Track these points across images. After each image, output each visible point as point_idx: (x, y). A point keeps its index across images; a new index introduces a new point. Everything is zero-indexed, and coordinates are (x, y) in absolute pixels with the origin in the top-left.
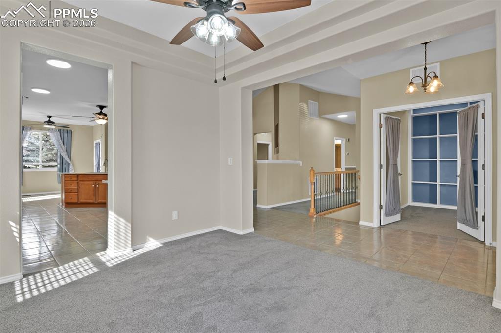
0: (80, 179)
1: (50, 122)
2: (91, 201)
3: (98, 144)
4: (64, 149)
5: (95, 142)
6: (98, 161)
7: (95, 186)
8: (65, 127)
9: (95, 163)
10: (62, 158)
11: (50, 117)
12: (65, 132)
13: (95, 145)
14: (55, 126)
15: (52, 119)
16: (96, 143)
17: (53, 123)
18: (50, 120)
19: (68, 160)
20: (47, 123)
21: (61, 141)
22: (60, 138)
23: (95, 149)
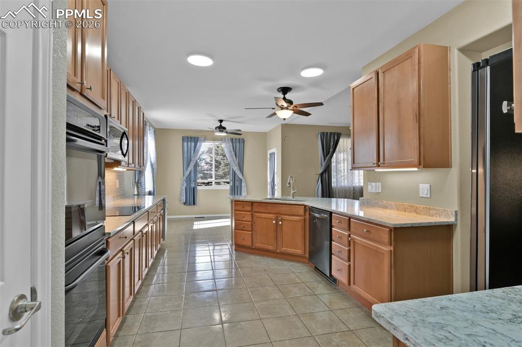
0: (255, 209)
1: (221, 128)
2: (271, 248)
3: (272, 154)
4: (237, 162)
5: (269, 152)
6: (272, 177)
7: (277, 222)
8: (237, 133)
9: (269, 180)
10: (234, 173)
11: (221, 121)
12: (238, 140)
13: (269, 156)
14: (227, 132)
15: (223, 124)
16: (270, 154)
17: (224, 128)
18: (221, 125)
19: (240, 176)
20: (218, 129)
21: (233, 153)
22: (232, 148)
23: (269, 162)
